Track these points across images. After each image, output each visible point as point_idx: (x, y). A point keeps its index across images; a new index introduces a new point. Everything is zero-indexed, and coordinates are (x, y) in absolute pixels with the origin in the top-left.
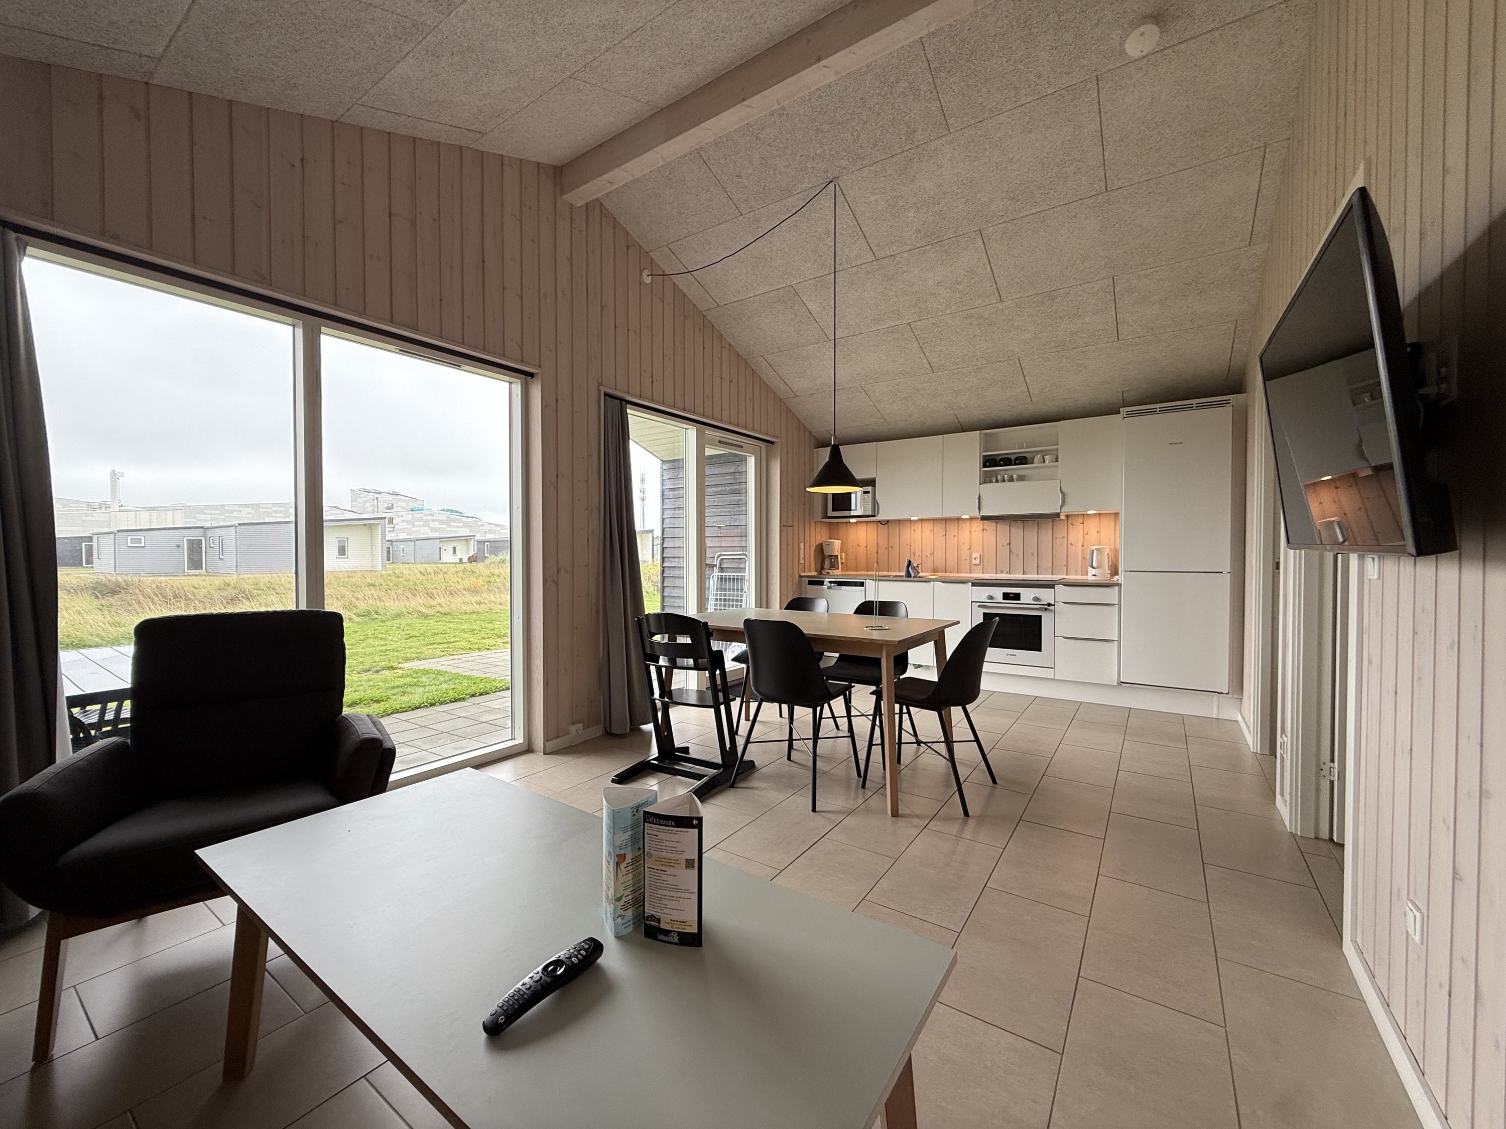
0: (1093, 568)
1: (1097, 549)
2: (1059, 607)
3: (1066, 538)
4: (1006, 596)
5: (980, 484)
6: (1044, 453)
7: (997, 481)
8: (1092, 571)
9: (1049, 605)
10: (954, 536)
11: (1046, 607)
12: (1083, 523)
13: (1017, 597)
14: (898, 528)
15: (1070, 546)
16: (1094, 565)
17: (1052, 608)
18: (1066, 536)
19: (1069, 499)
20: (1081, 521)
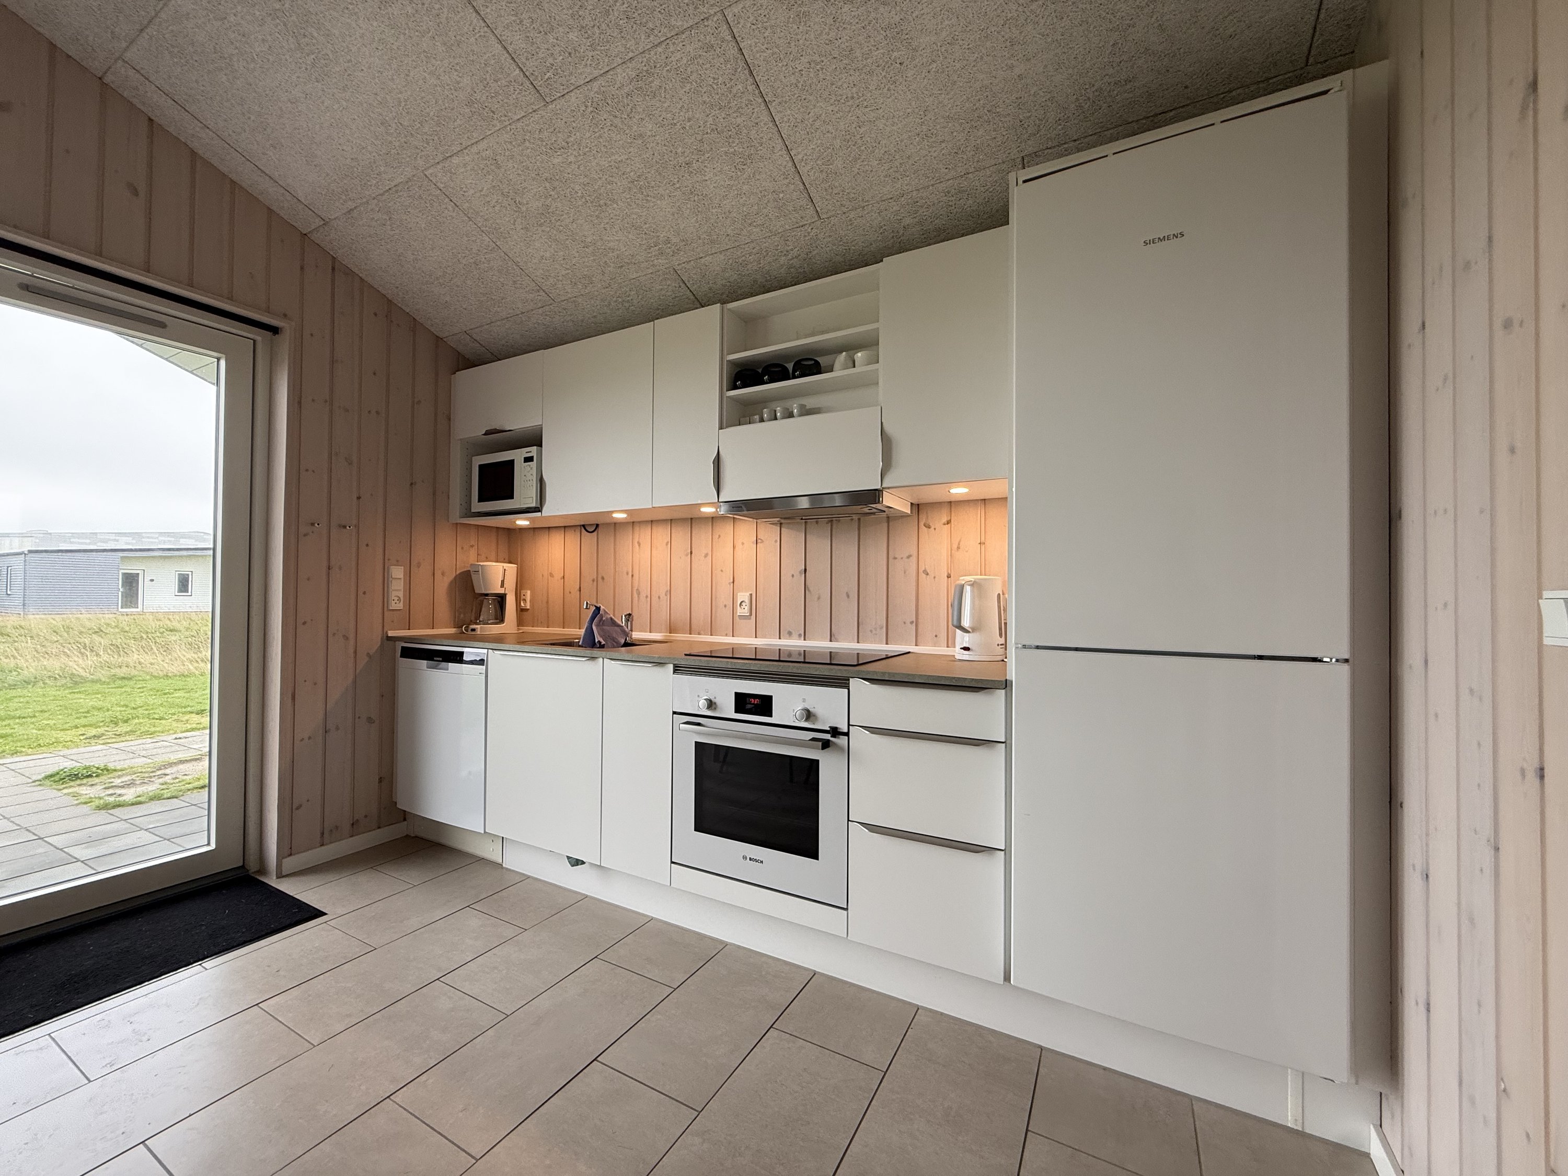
0: (965, 630)
1: (973, 584)
2: (858, 738)
3: (914, 559)
4: (743, 702)
5: (721, 428)
6: (850, 347)
7: (762, 420)
8: (963, 639)
9: (835, 732)
10: (706, 555)
11: (827, 736)
12: (949, 522)
13: (764, 705)
14: (612, 538)
15: (922, 576)
16: (966, 623)
17: (842, 741)
18: (915, 554)
19: (902, 454)
20: (945, 520)
